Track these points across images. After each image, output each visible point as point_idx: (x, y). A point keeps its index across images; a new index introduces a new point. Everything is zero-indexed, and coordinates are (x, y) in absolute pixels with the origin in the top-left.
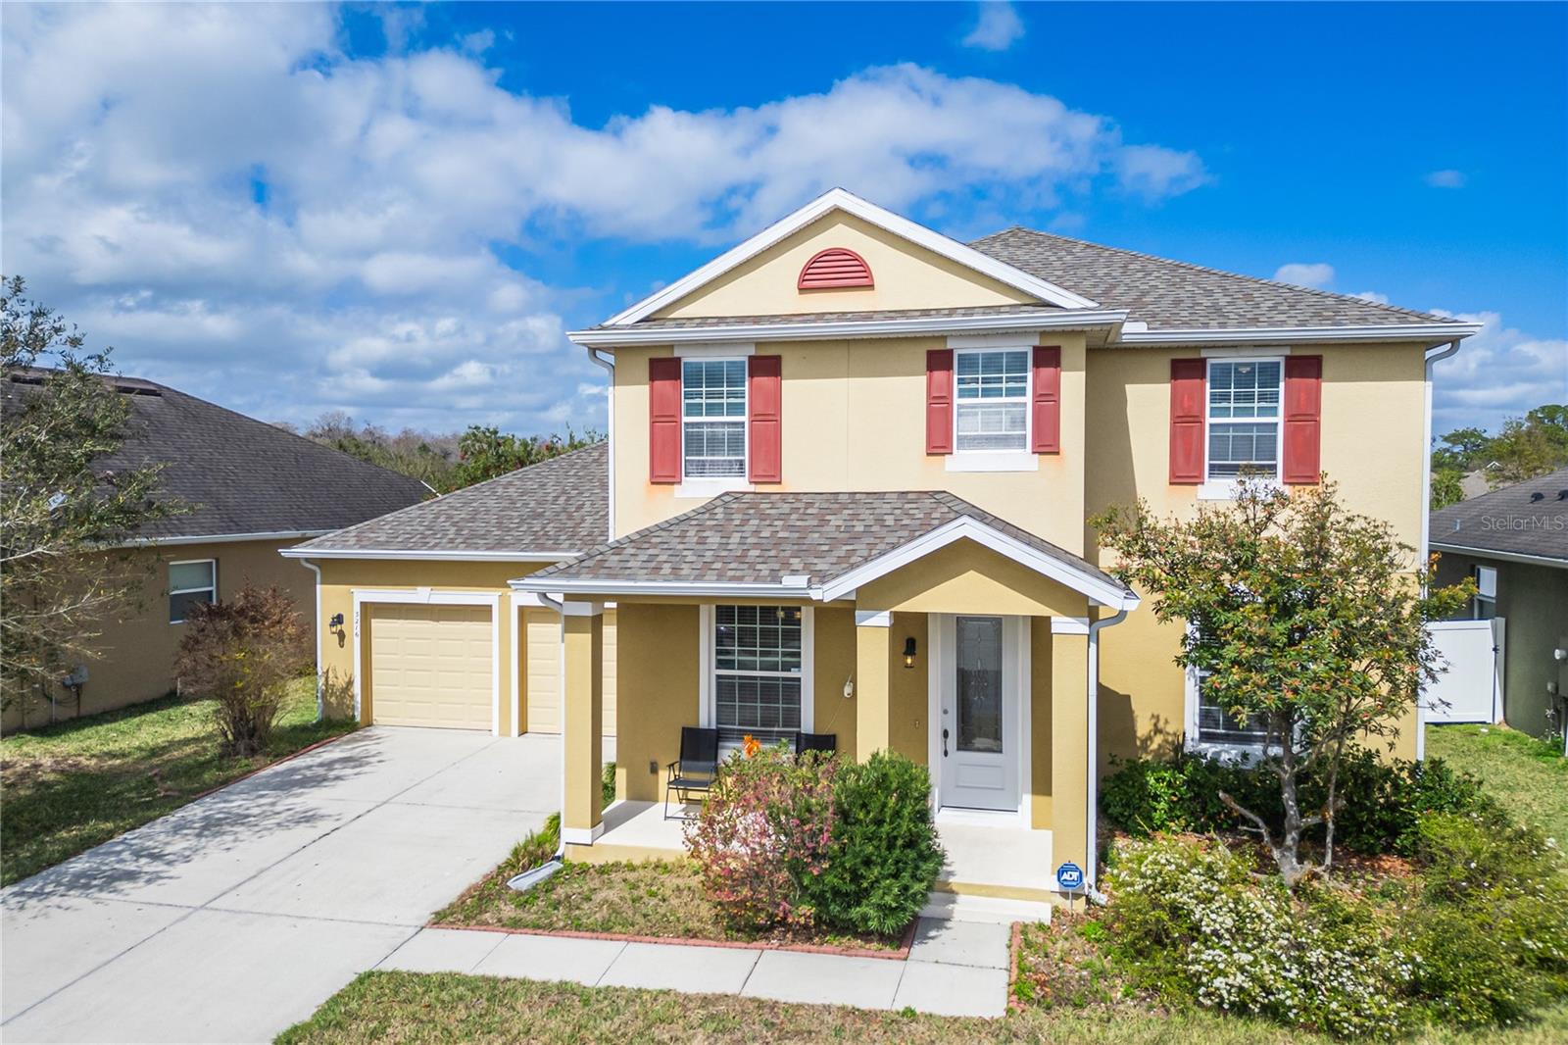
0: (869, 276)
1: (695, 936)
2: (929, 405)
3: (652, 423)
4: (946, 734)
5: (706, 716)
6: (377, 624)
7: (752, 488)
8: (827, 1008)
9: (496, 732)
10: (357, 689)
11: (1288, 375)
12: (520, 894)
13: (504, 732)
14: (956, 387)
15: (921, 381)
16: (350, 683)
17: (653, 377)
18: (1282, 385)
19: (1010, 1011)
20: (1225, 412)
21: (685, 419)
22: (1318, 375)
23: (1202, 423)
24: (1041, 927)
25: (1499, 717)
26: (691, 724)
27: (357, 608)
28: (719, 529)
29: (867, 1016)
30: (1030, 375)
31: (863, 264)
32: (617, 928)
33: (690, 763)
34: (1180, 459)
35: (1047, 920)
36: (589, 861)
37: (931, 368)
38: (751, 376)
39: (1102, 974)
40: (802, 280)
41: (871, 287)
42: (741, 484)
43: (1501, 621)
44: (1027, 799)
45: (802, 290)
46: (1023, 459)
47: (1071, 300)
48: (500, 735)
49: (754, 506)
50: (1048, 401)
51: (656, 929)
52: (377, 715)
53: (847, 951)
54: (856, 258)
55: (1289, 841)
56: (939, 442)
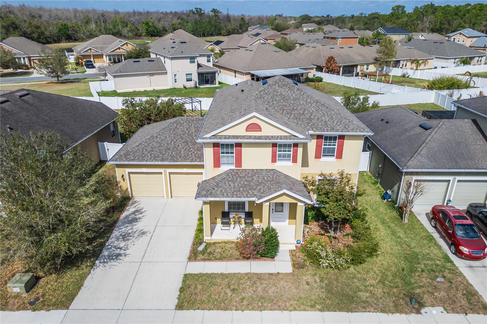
0: (261, 129)
1: (238, 259)
2: (272, 153)
3: (214, 156)
4: (273, 209)
5: (226, 209)
6: (131, 175)
7: (236, 168)
8: (266, 273)
9: (165, 197)
10: (129, 190)
11: (338, 139)
12: (201, 252)
13: (168, 197)
14: (278, 150)
15: (271, 149)
16: (127, 189)
17: (214, 147)
18: (337, 140)
19: (293, 271)
20: (326, 145)
21: (221, 155)
22: (344, 139)
23: (322, 147)
24: (294, 250)
25: (368, 170)
26: (223, 211)
27: (127, 173)
28: (232, 181)
29: (272, 274)
30: (292, 148)
31: (259, 126)
32: (224, 259)
33: (224, 218)
34: (317, 154)
35: (295, 249)
36: (211, 242)
37: (273, 147)
38: (235, 147)
39: (305, 260)
40: (246, 129)
41: (261, 131)
42: (233, 167)
43: (371, 152)
44: (288, 220)
45: (246, 131)
46: (290, 163)
47: (301, 136)
48: (167, 198)
49: (237, 173)
50: (295, 153)
51: (230, 258)
52: (134, 195)
53: (265, 260)
54: (258, 125)
55: (332, 229)
56: (274, 160)
